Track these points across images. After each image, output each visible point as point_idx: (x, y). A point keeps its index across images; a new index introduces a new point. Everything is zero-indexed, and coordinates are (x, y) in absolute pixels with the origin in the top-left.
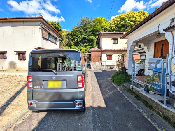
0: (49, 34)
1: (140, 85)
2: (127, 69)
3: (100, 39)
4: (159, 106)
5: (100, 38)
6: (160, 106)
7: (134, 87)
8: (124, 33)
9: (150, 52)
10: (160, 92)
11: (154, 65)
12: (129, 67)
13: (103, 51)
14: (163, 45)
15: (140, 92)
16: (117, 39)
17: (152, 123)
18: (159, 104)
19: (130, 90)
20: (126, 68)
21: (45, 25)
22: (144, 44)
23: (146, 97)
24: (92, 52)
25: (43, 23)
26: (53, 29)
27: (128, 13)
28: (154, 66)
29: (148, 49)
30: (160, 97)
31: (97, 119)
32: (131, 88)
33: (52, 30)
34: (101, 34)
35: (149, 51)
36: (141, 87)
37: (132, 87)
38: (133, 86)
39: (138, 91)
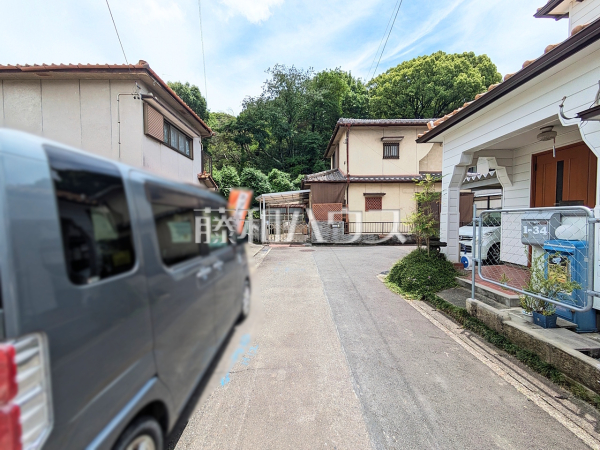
0: (167, 123)
1: (496, 296)
2: (445, 245)
3: (339, 141)
4: (583, 368)
5: (340, 138)
6: (587, 368)
7: (480, 304)
8: (432, 123)
9: (516, 186)
10: (572, 321)
11: (545, 228)
12: (449, 238)
13: (351, 182)
14: (560, 165)
15: (504, 322)
16: (398, 145)
17: (572, 430)
18: (584, 363)
19: (464, 313)
20: (441, 241)
21: (156, 93)
22: (497, 159)
23: (531, 337)
24: (313, 186)
25: (149, 88)
26: (182, 109)
27: (428, 59)
28: (545, 233)
29: (511, 176)
30: (577, 339)
31: (382, 419)
32: (468, 307)
33: (178, 111)
34: (343, 125)
35: (512, 182)
36: (499, 304)
37: (474, 305)
38: (476, 301)
39: (500, 320)
